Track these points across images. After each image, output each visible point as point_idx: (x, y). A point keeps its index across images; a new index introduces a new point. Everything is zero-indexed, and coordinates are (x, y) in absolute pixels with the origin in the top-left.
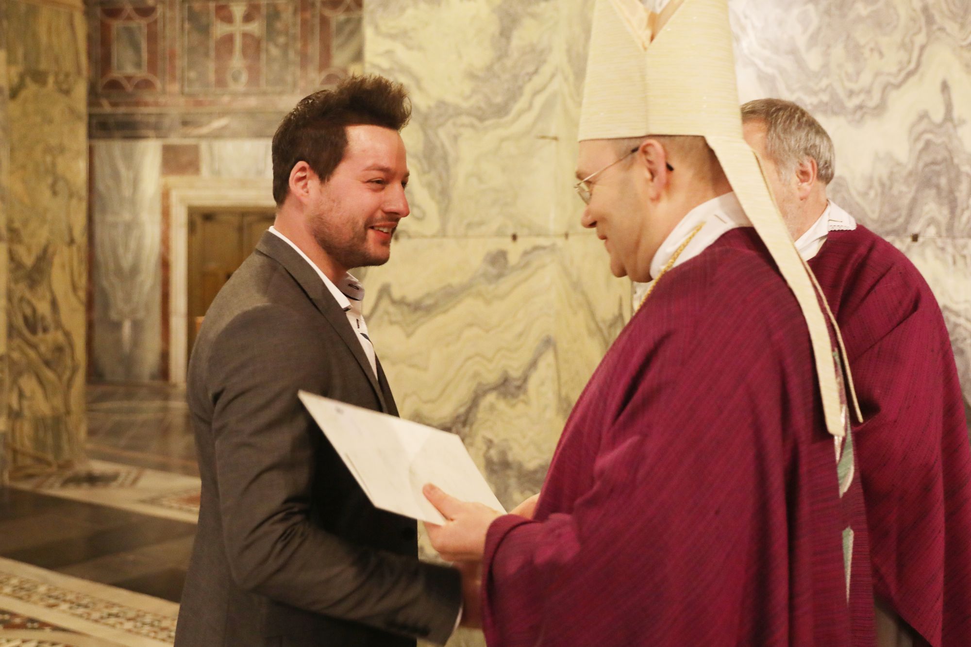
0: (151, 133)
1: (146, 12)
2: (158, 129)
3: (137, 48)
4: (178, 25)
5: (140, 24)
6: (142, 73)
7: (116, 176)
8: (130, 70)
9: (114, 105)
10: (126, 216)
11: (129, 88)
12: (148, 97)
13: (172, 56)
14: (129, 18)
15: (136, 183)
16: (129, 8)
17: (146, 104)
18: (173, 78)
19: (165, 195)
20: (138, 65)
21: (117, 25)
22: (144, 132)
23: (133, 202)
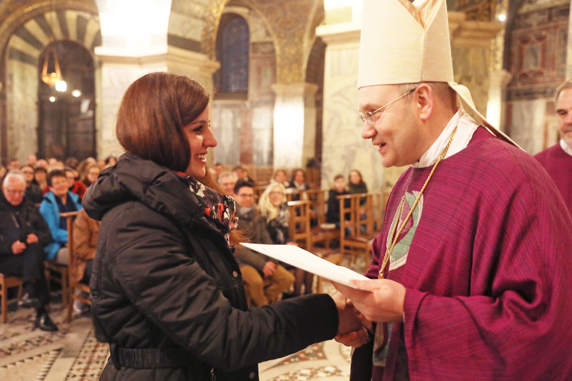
0: (540, 96)
1: (541, 38)
2: (544, 93)
3: (535, 56)
4: (557, 43)
5: (538, 45)
6: (538, 68)
7: (522, 118)
8: (532, 67)
9: (524, 84)
10: (526, 136)
11: (531, 76)
12: (540, 79)
13: (554, 58)
14: (533, 43)
15: (532, 120)
16: (533, 38)
17: (539, 83)
18: (553, 69)
19: (546, 126)
20: (536, 64)
21: (527, 47)
22: (536, 96)
23: (530, 129)
